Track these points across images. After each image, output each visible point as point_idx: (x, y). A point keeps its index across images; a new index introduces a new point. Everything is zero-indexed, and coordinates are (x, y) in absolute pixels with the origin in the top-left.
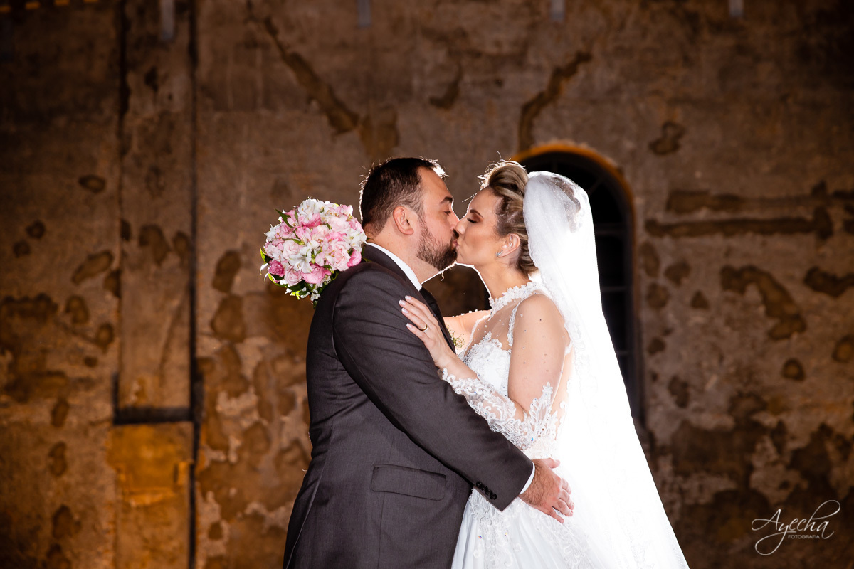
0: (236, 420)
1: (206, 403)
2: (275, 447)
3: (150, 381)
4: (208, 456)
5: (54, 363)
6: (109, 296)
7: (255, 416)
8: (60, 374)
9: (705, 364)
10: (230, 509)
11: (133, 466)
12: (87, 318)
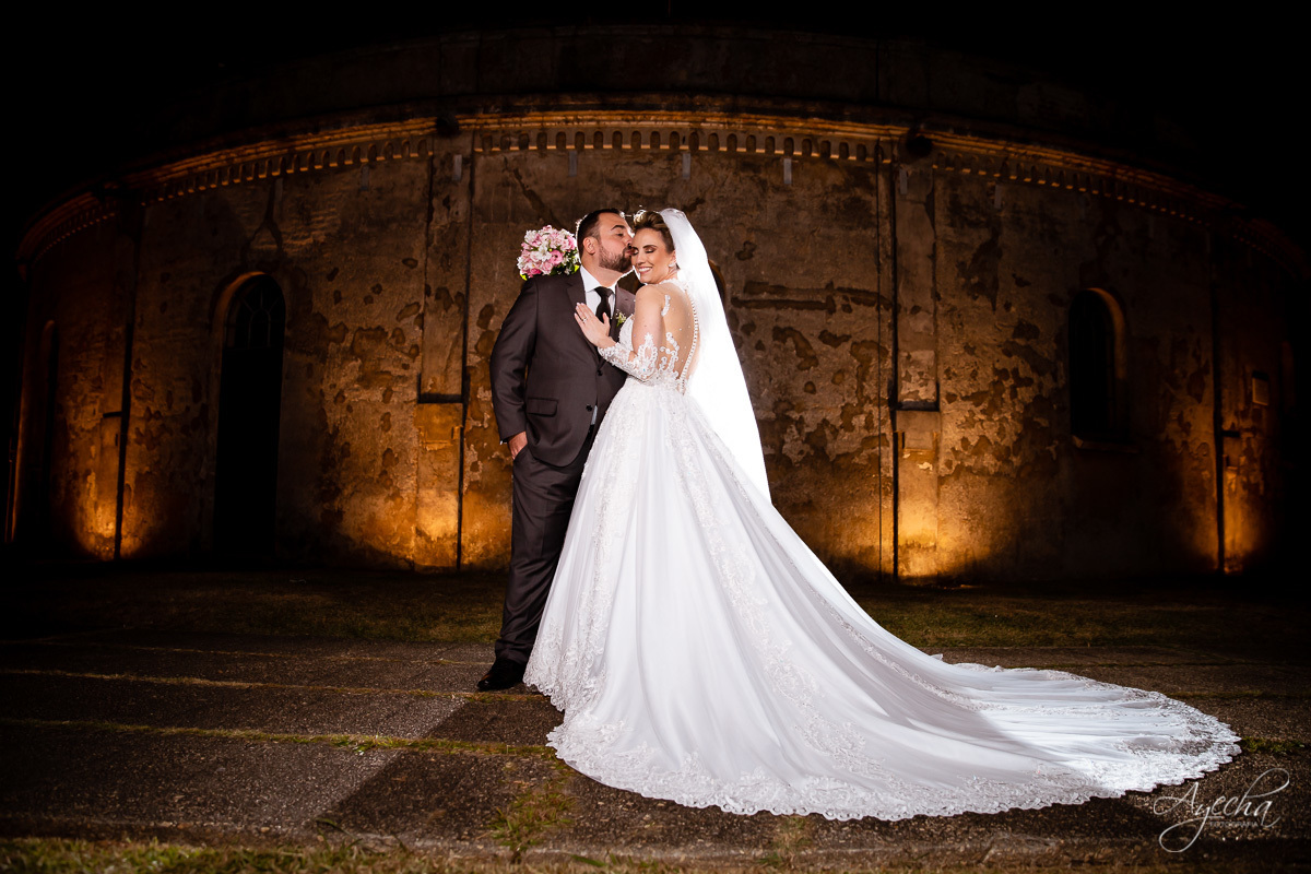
1: (471, 393)
4: (471, 424)
5: (385, 367)
6: (417, 329)
8: (388, 373)
9: (761, 382)
10: (483, 454)
11: (428, 427)
12: (404, 341)
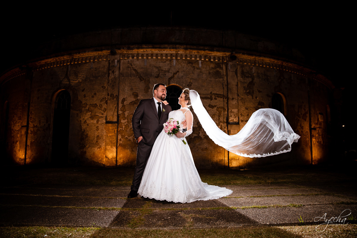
0: (124, 123)
1: (120, 121)
2: (130, 128)
3: (111, 117)
4: (120, 129)
5: (97, 114)
6: (105, 104)
7: (127, 123)
8: (98, 116)
10: (123, 137)
11: (108, 130)
12: (102, 107)
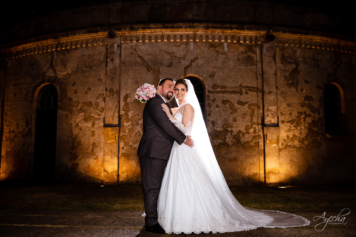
0: (127, 127)
1: (122, 124)
2: (135, 132)
3: (111, 119)
4: (122, 134)
5: (92, 115)
6: (103, 102)
7: (131, 126)
8: (93, 117)
9: (218, 118)
10: (126, 144)
11: (107, 135)
12: (99, 106)
